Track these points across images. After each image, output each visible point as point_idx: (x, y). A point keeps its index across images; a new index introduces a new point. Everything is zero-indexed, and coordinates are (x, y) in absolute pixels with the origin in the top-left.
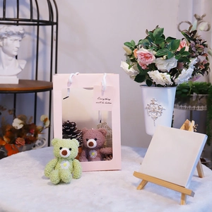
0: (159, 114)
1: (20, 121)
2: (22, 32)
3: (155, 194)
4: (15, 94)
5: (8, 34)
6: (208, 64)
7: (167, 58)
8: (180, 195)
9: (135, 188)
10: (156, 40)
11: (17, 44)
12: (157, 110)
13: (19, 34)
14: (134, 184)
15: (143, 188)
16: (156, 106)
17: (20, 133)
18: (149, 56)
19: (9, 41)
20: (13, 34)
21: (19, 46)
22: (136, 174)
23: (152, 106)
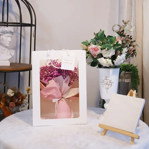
0: (110, 86)
1: (12, 91)
2: (13, 31)
3: (113, 138)
4: (5, 73)
5: (4, 33)
6: (135, 50)
7: (108, 50)
8: (130, 138)
9: (100, 134)
10: (100, 38)
11: (9, 39)
12: (109, 83)
13: (11, 32)
14: (99, 132)
15: (105, 134)
16: (108, 81)
17: (12, 99)
18: (97, 49)
19: (4, 37)
20: (7, 32)
21: (10, 40)
22: (100, 126)
23: (105, 81)
